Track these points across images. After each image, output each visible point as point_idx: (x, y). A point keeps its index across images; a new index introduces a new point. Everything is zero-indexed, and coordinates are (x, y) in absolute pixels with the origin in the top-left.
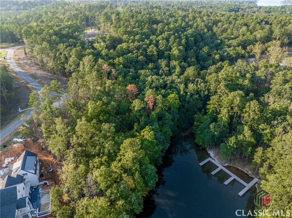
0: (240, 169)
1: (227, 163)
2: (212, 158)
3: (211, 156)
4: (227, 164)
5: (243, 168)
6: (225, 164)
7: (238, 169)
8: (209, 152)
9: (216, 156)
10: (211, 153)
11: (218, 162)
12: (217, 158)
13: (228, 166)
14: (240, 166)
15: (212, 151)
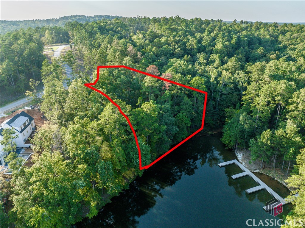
0: (276, 179)
1: (259, 169)
2: (239, 161)
3: (238, 159)
4: (259, 171)
5: (281, 179)
6: (256, 170)
7: (273, 179)
8: (236, 154)
9: (244, 159)
10: (240, 156)
11: (246, 166)
12: (245, 161)
13: (259, 173)
14: (277, 176)
15: (240, 154)
